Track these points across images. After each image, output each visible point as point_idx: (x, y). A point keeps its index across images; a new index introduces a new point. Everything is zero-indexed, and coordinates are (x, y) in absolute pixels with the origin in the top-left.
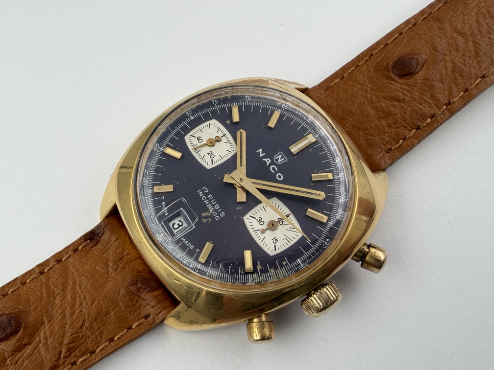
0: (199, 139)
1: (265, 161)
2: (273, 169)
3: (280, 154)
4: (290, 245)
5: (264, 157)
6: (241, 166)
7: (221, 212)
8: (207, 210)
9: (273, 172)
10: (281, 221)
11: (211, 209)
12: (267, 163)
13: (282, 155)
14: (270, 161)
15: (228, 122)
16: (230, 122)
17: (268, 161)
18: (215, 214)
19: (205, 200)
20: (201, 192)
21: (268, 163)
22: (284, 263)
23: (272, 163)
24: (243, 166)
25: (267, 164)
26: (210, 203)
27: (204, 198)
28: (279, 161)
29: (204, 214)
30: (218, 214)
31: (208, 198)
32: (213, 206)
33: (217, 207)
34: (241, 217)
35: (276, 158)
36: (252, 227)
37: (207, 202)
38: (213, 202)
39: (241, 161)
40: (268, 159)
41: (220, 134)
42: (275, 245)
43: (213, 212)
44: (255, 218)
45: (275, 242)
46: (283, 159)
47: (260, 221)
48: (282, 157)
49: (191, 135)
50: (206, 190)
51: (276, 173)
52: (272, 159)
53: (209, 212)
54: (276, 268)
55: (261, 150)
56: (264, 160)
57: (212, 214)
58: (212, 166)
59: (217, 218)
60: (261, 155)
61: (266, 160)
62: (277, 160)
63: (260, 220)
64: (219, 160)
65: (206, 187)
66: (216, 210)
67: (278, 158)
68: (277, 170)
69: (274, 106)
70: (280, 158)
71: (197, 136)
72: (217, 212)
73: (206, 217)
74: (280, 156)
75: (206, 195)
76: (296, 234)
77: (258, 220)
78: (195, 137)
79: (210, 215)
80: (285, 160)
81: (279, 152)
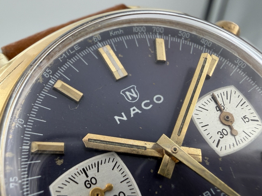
1: (134, 115)
2: (146, 105)
3: (124, 92)
4: (248, 103)
5: (128, 114)
7: (215, 190)
9: (151, 106)
10: (219, 108)
12: (138, 112)
13: (126, 91)
14: (134, 108)
15: (59, 162)
16: (60, 159)
17: (134, 111)
21: (137, 110)
23: (138, 105)
24: (145, 145)
25: (140, 112)
28: (135, 95)
30: (219, 194)
34: (220, 159)
35: (130, 99)
36: (232, 146)
40: (132, 109)
41: (82, 178)
42: (252, 120)
44: (219, 141)
45: (247, 120)
46: (132, 90)
47: (222, 133)
48: (129, 91)
51: (152, 102)
52: (132, 105)
55: (117, 118)
56: (132, 116)
60: (125, 118)
61: (132, 113)
62: (134, 98)
64: (129, 184)
67: (131, 96)
68: (148, 101)
69: (43, 87)
70: (131, 94)
74: (127, 93)
76: (233, 93)
77: (222, 136)
80: (133, 88)
81: (121, 93)
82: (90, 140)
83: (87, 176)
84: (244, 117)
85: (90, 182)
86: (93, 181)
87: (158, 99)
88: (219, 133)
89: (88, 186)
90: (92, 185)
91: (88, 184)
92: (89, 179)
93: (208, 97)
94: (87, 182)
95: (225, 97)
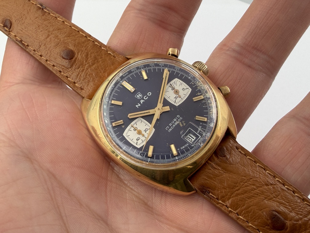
0: (137, 140)
2: (146, 98)
3: (136, 96)
4: (183, 83)
5: (140, 103)
6: (149, 112)
7: (177, 117)
8: (178, 124)
9: (147, 97)
10: (173, 89)
12: (143, 102)
15: (123, 127)
16: (123, 125)
17: (142, 101)
18: (179, 120)
19: (173, 127)
20: (169, 130)
21: (143, 101)
22: (193, 84)
23: (143, 99)
26: (174, 124)
27: (172, 128)
28: (140, 96)
29: (181, 125)
30: (179, 118)
31: (172, 126)
32: (175, 122)
33: (175, 120)
34: (177, 107)
36: (180, 101)
37: (174, 126)
38: (173, 122)
39: (147, 113)
40: (141, 101)
41: (132, 129)
42: (186, 89)
43: (178, 121)
44: (175, 101)
47: (176, 98)
48: (138, 95)
49: (137, 145)
50: (168, 127)
51: (147, 96)
52: (141, 99)
53: (179, 123)
54: (197, 87)
55: (137, 106)
56: (142, 103)
58: (153, 128)
59: (181, 118)
60: (140, 105)
61: (142, 102)
62: (140, 97)
64: (148, 125)
65: (166, 128)
66: (177, 120)
70: (139, 96)
73: (183, 124)
74: (138, 96)
75: (170, 127)
76: (177, 81)
78: (137, 142)
79: (180, 122)
80: (139, 93)
82: (130, 116)
84: (183, 89)
86: (136, 128)
87: (149, 94)
89: (135, 130)
95: (174, 84)
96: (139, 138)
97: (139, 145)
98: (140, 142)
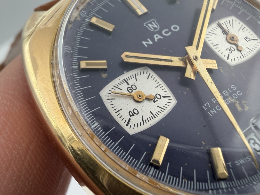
0: (132, 114)
1: (158, 40)
2: (166, 32)
3: (147, 24)
5: (153, 40)
6: (172, 61)
7: (231, 89)
8: (233, 104)
9: (170, 33)
10: (225, 32)
11: (230, 100)
14: (157, 35)
15: (104, 76)
16: (104, 73)
17: (157, 37)
20: (211, 111)
21: (159, 37)
23: (160, 33)
24: (171, 59)
25: (162, 38)
28: (156, 26)
29: (239, 108)
30: (235, 92)
32: (226, 97)
33: (226, 93)
34: (232, 68)
35: (153, 29)
36: (239, 59)
39: (165, 60)
40: (155, 36)
41: (124, 87)
42: (252, 40)
44: (229, 55)
45: (248, 39)
46: (153, 23)
48: (151, 23)
49: (127, 125)
50: (207, 105)
51: (170, 30)
52: (155, 33)
53: (235, 102)
55: (144, 43)
56: (156, 41)
57: (236, 99)
58: (172, 97)
59: (239, 93)
60: (151, 43)
61: (156, 39)
62: (155, 29)
63: (229, 50)
64: (162, 88)
65: (203, 105)
66: (231, 95)
68: (167, 30)
69: (81, 24)
70: (153, 26)
71: (127, 117)
72: (232, 93)
73: (242, 106)
74: (150, 25)
75: (213, 105)
76: (234, 21)
77: (230, 52)
78: (130, 119)
79: (238, 102)
80: (154, 21)
81: (145, 25)
82: (127, 56)
83: (128, 84)
84: (246, 38)
85: (131, 88)
86: (134, 87)
87: (175, 28)
88: (228, 50)
89: (131, 91)
90: (133, 90)
91: (130, 90)
92: (130, 86)
93: (214, 25)
94: (129, 89)
95: (228, 25)
96: (136, 112)
97: (132, 127)
98: (136, 120)
